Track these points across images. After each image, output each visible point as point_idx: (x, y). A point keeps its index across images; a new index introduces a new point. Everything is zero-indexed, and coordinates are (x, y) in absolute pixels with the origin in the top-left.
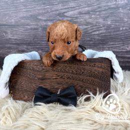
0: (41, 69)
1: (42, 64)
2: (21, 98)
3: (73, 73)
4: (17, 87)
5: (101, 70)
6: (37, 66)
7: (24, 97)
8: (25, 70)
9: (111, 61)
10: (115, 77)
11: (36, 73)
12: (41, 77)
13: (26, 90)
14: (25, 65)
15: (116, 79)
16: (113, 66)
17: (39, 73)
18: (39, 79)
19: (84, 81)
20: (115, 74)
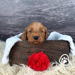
0: (28, 46)
1: (29, 44)
3: (47, 49)
4: (14, 57)
5: (63, 47)
6: (26, 44)
7: (18, 63)
9: (69, 43)
11: (25, 49)
13: (19, 59)
14: (19, 44)
15: (72, 53)
16: (70, 46)
17: (27, 49)
18: (27, 52)
20: (71, 50)
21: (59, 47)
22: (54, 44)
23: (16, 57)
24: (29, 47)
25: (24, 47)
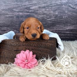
1: (16, 42)
2: (4, 62)
5: (51, 44)
6: (13, 43)
7: (6, 61)
8: (6, 46)
9: (56, 39)
10: (59, 48)
11: (13, 47)
12: (16, 49)
14: (6, 43)
15: (60, 49)
16: (58, 42)
19: (41, 51)
21: (47, 45)
23: (3, 56)
25: (11, 45)
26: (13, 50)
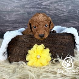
0: (28, 41)
1: (29, 38)
2: (16, 60)
3: (49, 43)
4: (13, 53)
5: (68, 41)
6: (26, 39)
7: (18, 59)
8: (18, 42)
11: (25, 44)
12: (28, 46)
13: (19, 55)
14: (18, 39)
16: (75, 40)
19: (57, 48)
20: (76, 45)
21: (63, 41)
22: (57, 38)
24: (30, 41)
26: (25, 47)
